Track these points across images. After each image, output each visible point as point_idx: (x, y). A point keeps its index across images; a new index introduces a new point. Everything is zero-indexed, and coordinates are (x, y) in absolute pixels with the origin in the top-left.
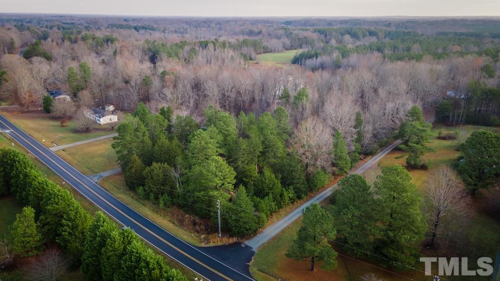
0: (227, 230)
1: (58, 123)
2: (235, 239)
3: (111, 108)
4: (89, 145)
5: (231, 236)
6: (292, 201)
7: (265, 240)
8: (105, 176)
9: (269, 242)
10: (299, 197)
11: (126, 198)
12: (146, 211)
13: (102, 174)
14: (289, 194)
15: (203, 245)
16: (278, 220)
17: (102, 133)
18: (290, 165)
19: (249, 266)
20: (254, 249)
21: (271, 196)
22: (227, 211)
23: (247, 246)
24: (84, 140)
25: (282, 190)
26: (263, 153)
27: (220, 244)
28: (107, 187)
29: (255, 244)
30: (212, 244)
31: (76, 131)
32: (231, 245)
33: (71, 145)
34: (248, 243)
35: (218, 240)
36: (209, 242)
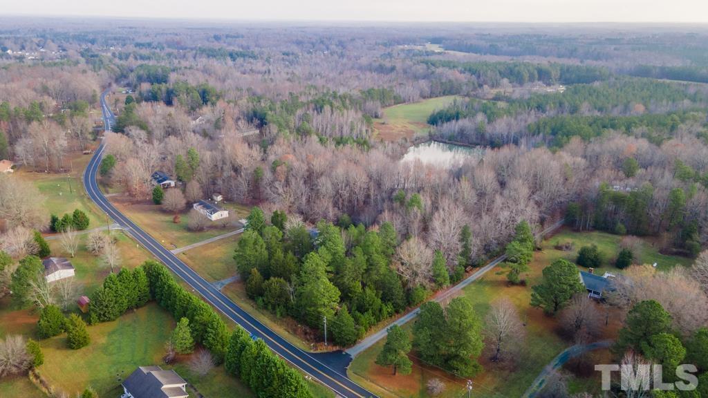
0: (332, 340)
1: (169, 218)
2: (338, 348)
3: (219, 198)
4: (206, 247)
5: (335, 345)
6: (390, 315)
7: (362, 349)
8: (227, 283)
9: (365, 351)
10: (397, 311)
11: (247, 307)
12: (265, 320)
13: (223, 281)
14: (388, 308)
15: (312, 351)
16: (376, 332)
17: (215, 232)
18: (390, 283)
19: (346, 369)
20: (352, 357)
21: (370, 311)
22: (332, 324)
23: (347, 354)
24: (200, 241)
25: (381, 306)
26: (367, 271)
27: (325, 351)
28: (230, 296)
29: (353, 352)
30: (319, 351)
31: (189, 229)
32: (334, 352)
33: (189, 247)
34: (348, 351)
35: (325, 348)
36: (317, 350)
